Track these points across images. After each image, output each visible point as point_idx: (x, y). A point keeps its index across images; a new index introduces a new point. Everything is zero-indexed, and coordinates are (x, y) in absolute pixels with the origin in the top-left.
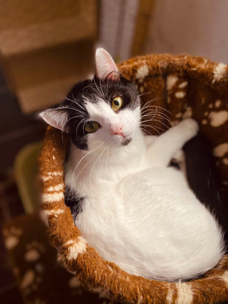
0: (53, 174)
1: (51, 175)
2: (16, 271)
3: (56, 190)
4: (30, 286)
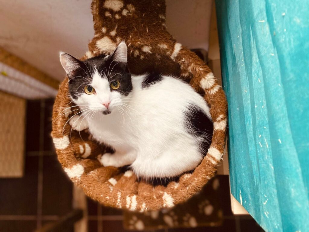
0: (119, 202)
1: (119, 203)
2: (160, 227)
3: (130, 203)
4: (174, 221)
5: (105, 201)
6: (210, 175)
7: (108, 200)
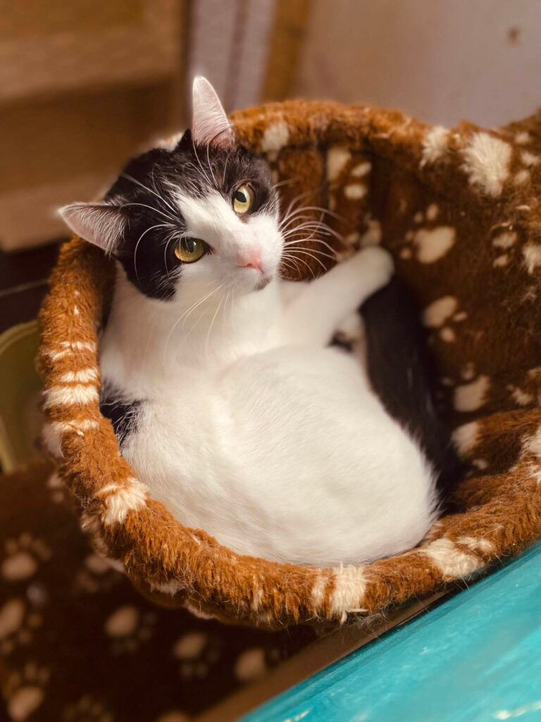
0: (73, 346)
1: (70, 347)
3: (82, 380)
5: (62, 307)
6: (271, 597)
7: (70, 314)
